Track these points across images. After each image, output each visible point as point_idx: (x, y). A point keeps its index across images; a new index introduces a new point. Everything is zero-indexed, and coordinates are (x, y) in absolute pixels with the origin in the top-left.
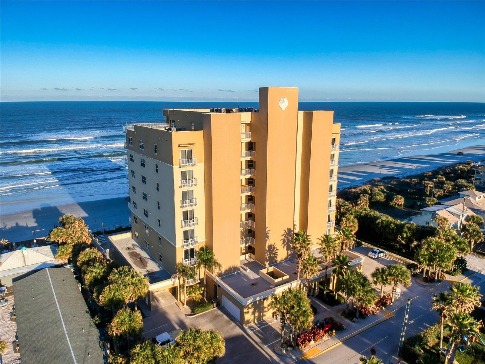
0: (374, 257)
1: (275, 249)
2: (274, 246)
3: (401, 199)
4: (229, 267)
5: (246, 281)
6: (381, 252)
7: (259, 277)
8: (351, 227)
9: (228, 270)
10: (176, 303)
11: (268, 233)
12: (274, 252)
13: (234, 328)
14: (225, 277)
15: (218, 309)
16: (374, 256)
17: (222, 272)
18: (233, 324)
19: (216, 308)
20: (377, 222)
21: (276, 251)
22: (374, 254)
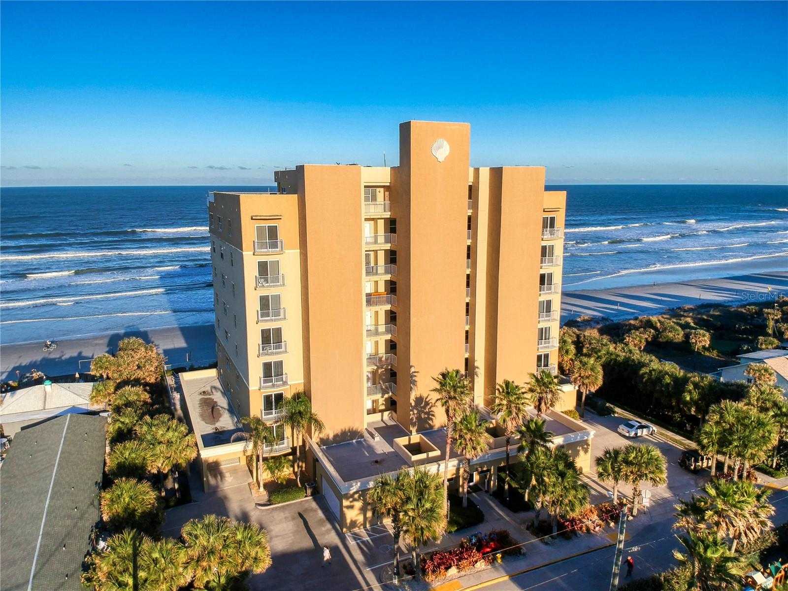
0: (627, 435)
1: (429, 404)
2: (427, 400)
3: (704, 336)
4: (342, 431)
5: (368, 455)
6: (642, 427)
7: (393, 450)
8: (588, 377)
9: (339, 434)
10: (249, 484)
11: (415, 376)
12: (427, 410)
13: (328, 532)
14: (335, 446)
15: (312, 500)
16: (628, 432)
17: (329, 437)
18: (329, 526)
19: (311, 498)
20: (642, 372)
21: (430, 408)
22: (629, 429)
